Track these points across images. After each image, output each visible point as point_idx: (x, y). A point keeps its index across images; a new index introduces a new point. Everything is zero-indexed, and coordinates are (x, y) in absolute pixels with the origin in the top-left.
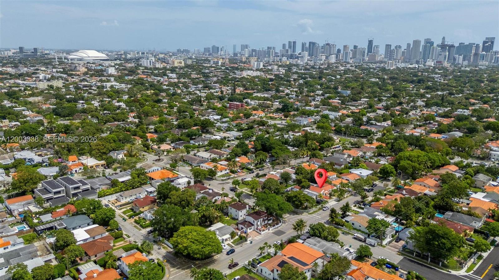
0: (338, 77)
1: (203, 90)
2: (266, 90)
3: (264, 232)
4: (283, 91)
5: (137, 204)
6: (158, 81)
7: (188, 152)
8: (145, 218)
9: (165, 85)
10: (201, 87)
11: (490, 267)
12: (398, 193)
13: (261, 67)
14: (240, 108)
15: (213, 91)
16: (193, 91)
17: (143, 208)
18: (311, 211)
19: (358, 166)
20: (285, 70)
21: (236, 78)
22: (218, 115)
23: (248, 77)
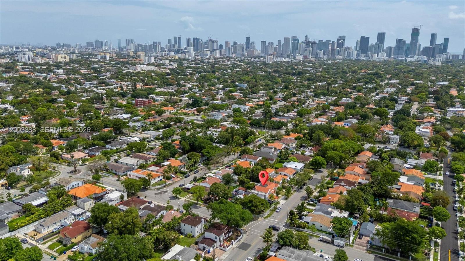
0: (229, 71)
1: (100, 86)
2: (167, 85)
3: (229, 248)
4: (185, 86)
5: (67, 235)
6: (45, 78)
7: (108, 160)
8: (81, 251)
9: (54, 82)
10: (96, 84)
11: (450, 253)
12: (338, 185)
13: (153, 61)
14: (148, 105)
15: (111, 87)
16: (89, 88)
17: (75, 238)
18: (266, 214)
19: (287, 159)
20: (177, 64)
21: (131, 73)
22: (127, 113)
23: (143, 71)
